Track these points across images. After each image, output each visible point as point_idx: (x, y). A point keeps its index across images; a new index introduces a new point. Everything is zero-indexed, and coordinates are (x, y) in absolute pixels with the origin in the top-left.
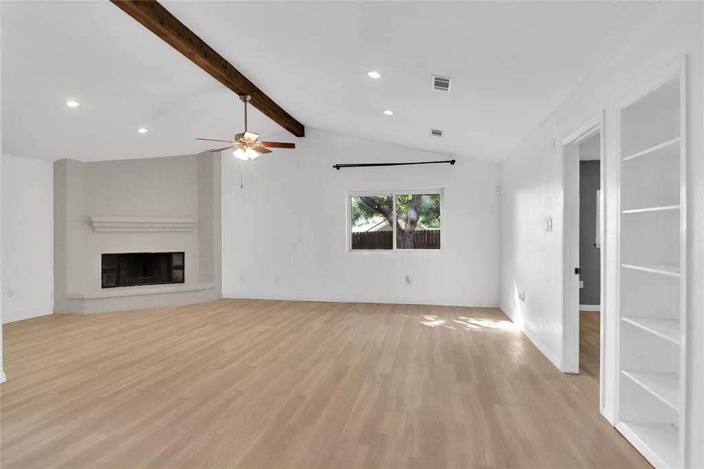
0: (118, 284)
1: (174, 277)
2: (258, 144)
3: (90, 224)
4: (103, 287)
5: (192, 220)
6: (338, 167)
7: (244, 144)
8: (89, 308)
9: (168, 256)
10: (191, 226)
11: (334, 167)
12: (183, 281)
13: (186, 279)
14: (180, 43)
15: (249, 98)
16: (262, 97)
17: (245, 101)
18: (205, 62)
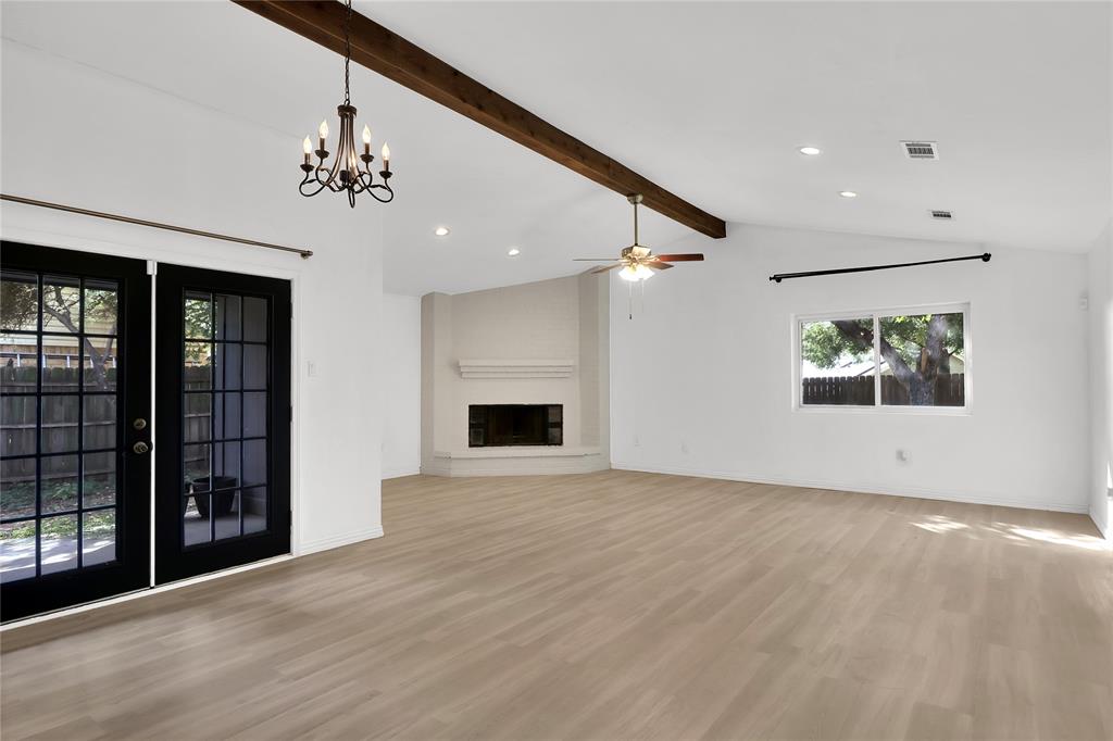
0: (488, 442)
1: (550, 437)
2: (653, 259)
3: (457, 368)
4: (470, 446)
5: (571, 363)
6: (778, 279)
7: (634, 260)
8: (457, 470)
9: (543, 410)
10: (571, 369)
11: (771, 279)
12: (560, 443)
13: (564, 441)
14: (553, 151)
15: (640, 198)
16: (658, 192)
17: (635, 203)
18: (582, 165)
